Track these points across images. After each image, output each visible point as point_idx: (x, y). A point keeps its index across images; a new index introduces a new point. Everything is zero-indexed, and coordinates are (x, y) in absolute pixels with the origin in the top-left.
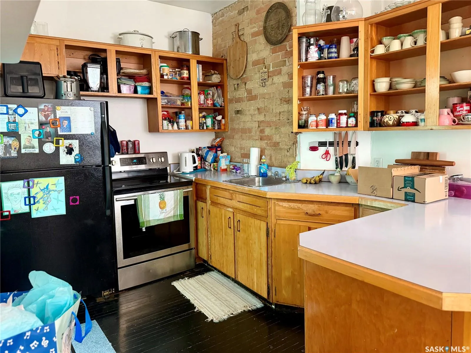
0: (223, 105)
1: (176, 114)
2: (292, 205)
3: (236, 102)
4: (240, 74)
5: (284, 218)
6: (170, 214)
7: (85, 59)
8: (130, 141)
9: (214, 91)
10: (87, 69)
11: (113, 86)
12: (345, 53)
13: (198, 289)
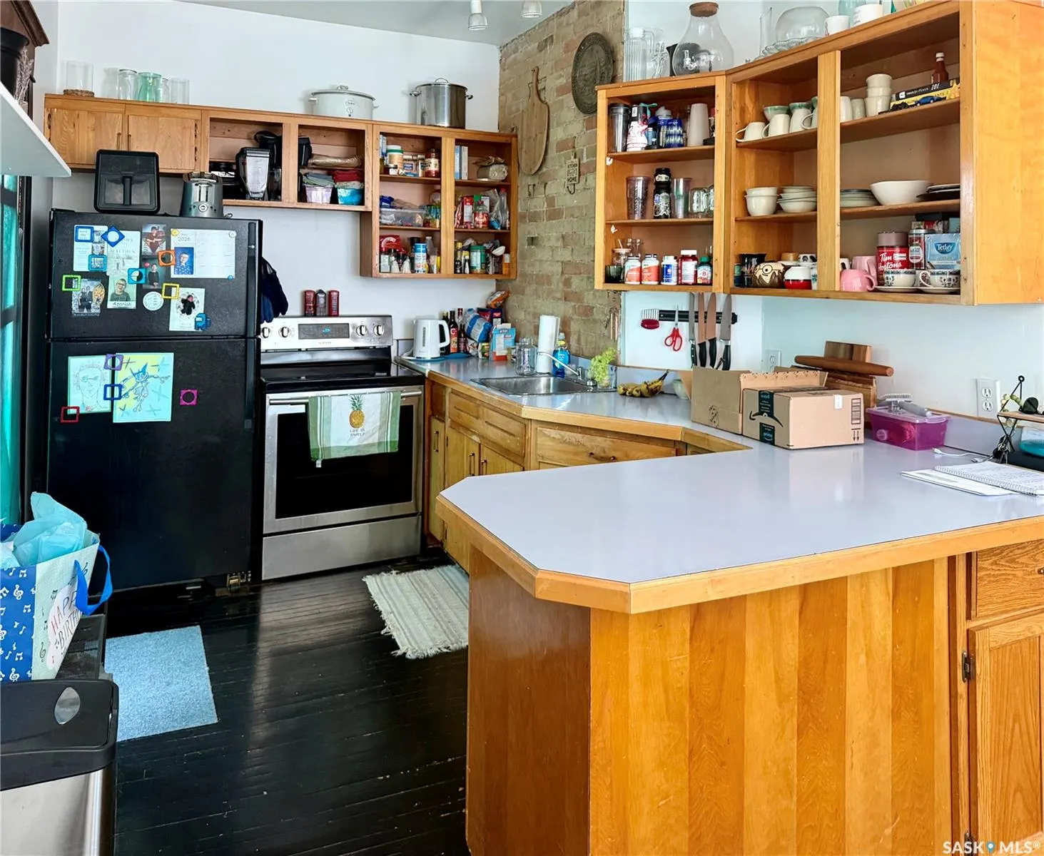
0: (508, 226)
1: (413, 241)
2: (568, 435)
3: (530, 221)
4: (535, 166)
5: (551, 460)
6: (372, 437)
7: (249, 139)
8: (321, 292)
9: (493, 197)
10: (245, 158)
11: (289, 190)
12: (695, 139)
13: (408, 594)
